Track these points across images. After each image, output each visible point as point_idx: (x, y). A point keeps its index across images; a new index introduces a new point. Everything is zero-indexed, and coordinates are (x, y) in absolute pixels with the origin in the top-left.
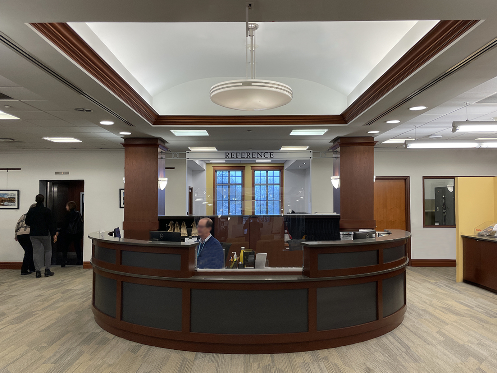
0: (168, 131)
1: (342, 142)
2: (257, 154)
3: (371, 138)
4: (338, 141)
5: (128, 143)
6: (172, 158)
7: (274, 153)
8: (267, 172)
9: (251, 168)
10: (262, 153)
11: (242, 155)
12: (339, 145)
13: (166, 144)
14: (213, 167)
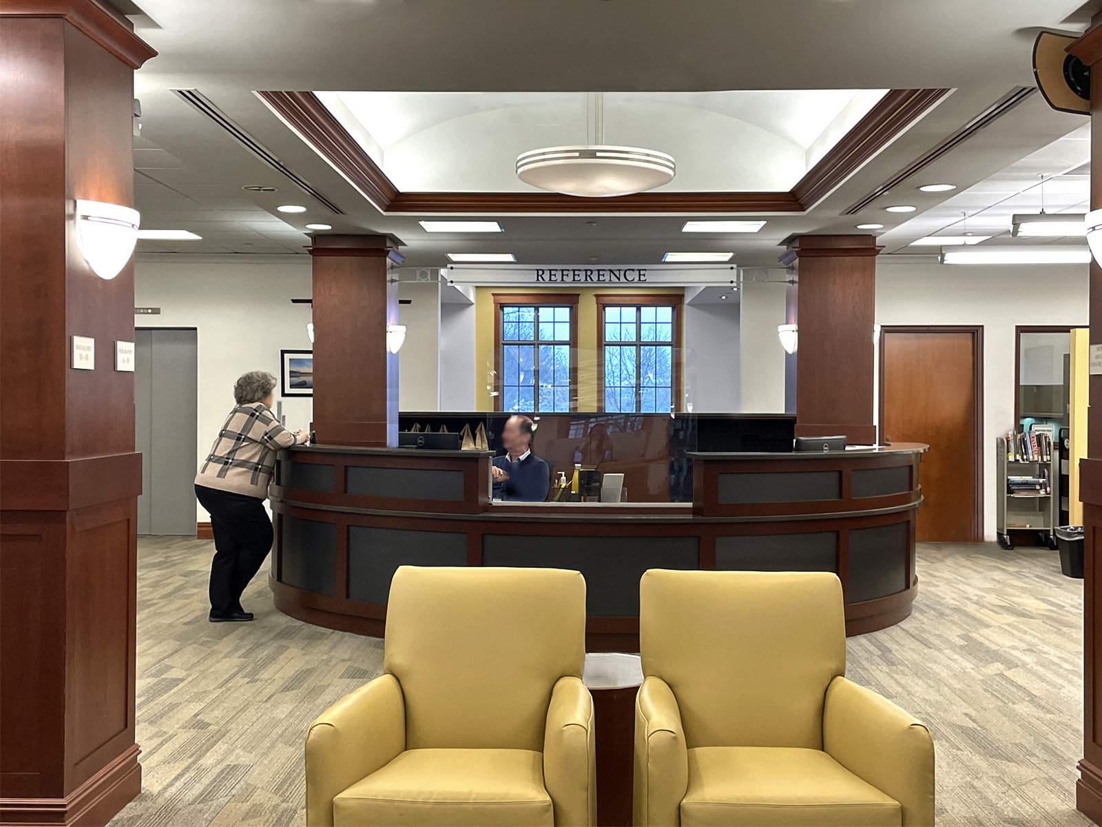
0: (414, 224)
1: (804, 248)
2: (609, 272)
3: (870, 237)
4: (794, 246)
5: (320, 247)
6: (416, 280)
7: (647, 271)
8: (639, 310)
9: (595, 299)
10: (620, 270)
11: (574, 275)
12: (795, 254)
13: (400, 247)
14: (493, 294)
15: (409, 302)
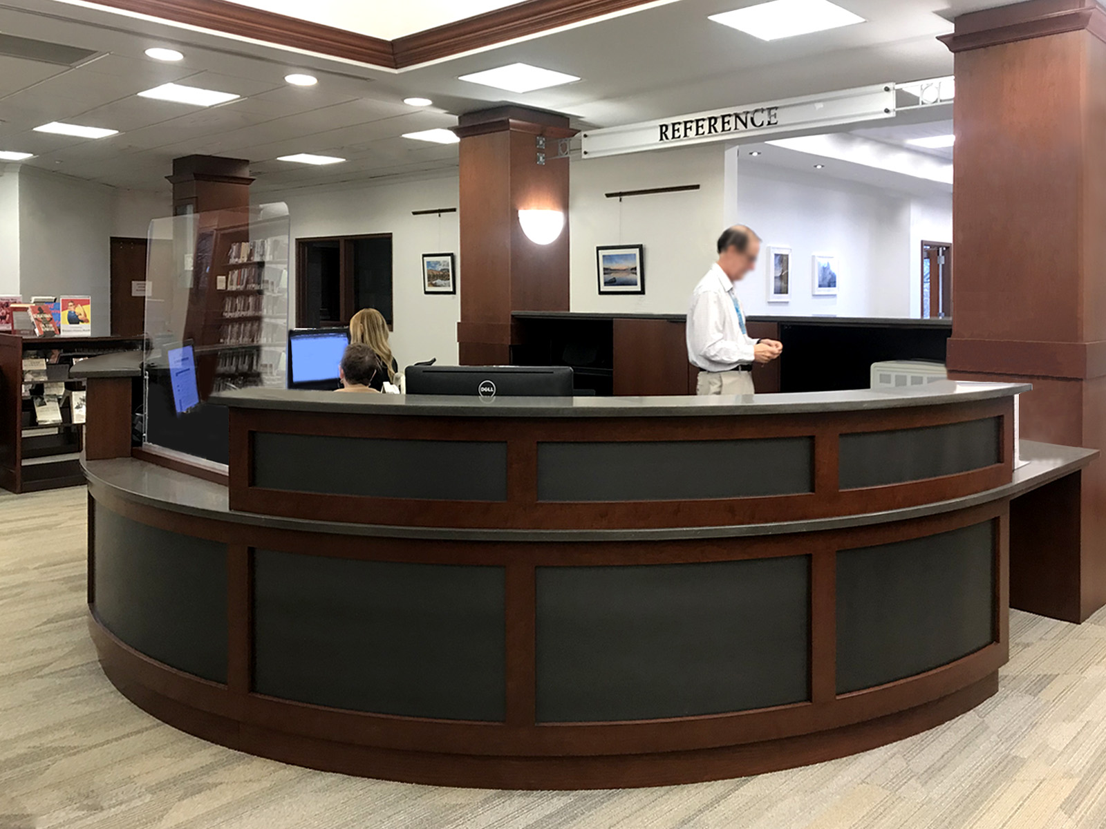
2: (735, 117)
10: (747, 113)
11: (698, 127)
15: (697, 187)
